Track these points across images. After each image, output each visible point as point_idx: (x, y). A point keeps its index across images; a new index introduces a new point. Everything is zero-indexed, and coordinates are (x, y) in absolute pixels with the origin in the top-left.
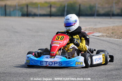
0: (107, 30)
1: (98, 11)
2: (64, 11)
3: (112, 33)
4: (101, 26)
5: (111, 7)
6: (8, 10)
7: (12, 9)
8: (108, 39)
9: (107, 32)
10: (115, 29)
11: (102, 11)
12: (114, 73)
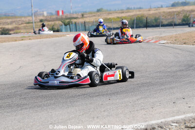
0: (171, 37)
1: (162, 22)
2: (133, 24)
3: (175, 40)
4: (166, 35)
5: (173, 18)
6: (87, 26)
7: (90, 25)
8: (172, 45)
9: (171, 39)
10: (177, 37)
11: (165, 22)
12: (179, 73)
